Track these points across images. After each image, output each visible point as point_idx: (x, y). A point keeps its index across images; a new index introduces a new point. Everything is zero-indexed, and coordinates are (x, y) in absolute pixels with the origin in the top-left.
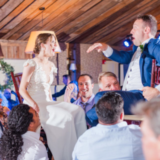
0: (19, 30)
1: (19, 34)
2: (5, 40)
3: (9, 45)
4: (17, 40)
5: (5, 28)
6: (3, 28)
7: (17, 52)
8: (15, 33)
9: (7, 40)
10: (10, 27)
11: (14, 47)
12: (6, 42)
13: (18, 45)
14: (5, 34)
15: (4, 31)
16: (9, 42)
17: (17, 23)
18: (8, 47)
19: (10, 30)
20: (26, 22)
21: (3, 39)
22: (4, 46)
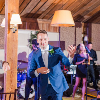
0: (49, 12)
1: (50, 15)
2: (40, 19)
3: (43, 22)
4: (48, 19)
5: (40, 10)
6: (38, 10)
7: (48, 27)
8: (47, 14)
9: (42, 20)
10: (43, 9)
11: (46, 24)
12: (41, 20)
13: (49, 23)
14: (40, 15)
15: (39, 13)
16: (43, 21)
17: (47, 7)
18: (43, 24)
19: (43, 12)
20: (53, 7)
21: (40, 18)
22: (40, 23)
